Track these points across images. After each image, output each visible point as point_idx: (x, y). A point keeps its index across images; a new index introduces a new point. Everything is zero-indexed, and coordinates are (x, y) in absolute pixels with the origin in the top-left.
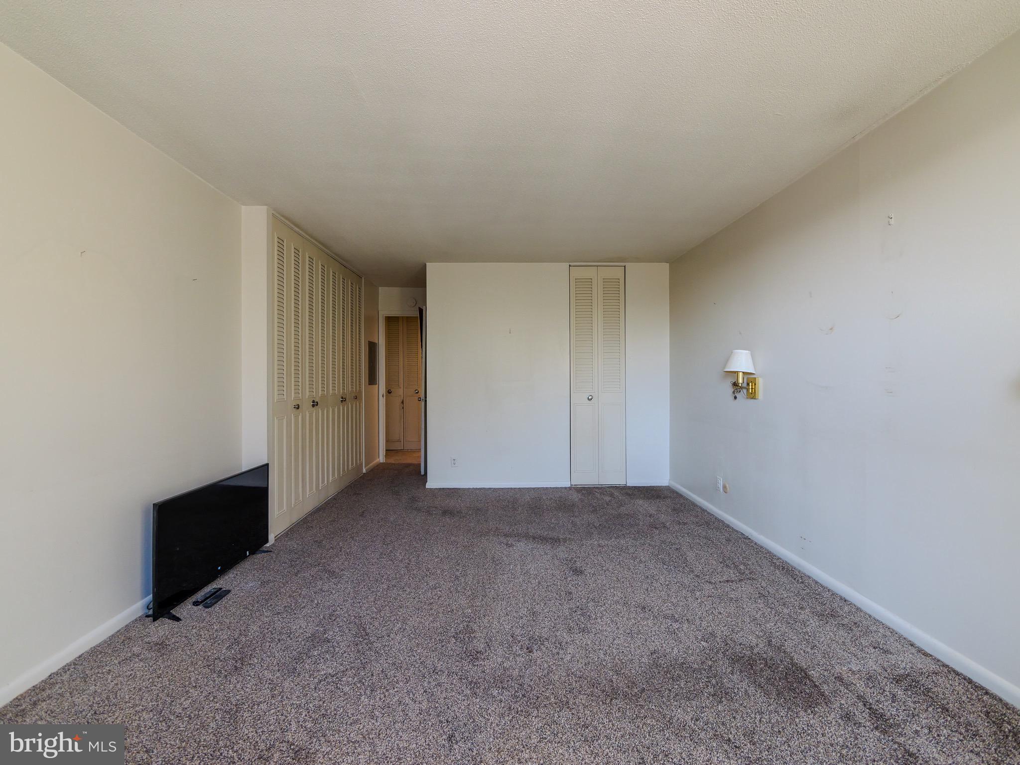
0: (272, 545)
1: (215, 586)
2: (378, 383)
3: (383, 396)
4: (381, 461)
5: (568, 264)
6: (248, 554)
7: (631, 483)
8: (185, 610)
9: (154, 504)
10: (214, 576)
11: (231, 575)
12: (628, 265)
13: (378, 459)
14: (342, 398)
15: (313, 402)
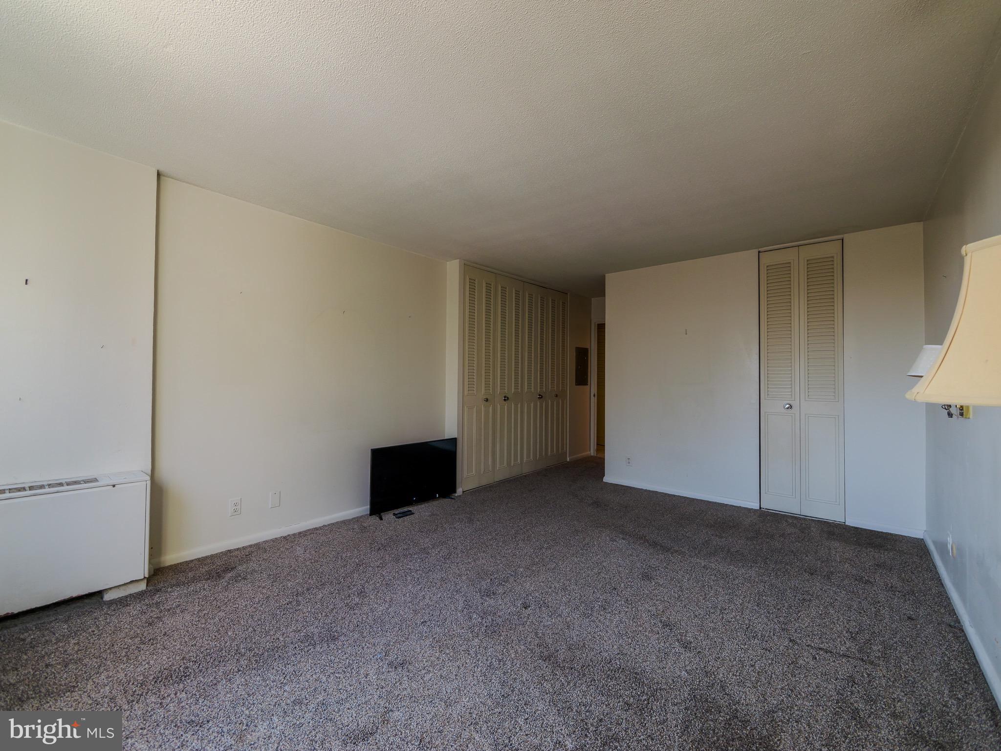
0: (459, 496)
1: (410, 509)
2: (589, 383)
3: (594, 396)
4: (592, 454)
5: (757, 251)
6: (437, 496)
7: (851, 522)
8: (389, 516)
9: (371, 450)
10: (410, 503)
11: (423, 506)
12: (846, 237)
13: (589, 452)
14: (539, 395)
15: (505, 397)
